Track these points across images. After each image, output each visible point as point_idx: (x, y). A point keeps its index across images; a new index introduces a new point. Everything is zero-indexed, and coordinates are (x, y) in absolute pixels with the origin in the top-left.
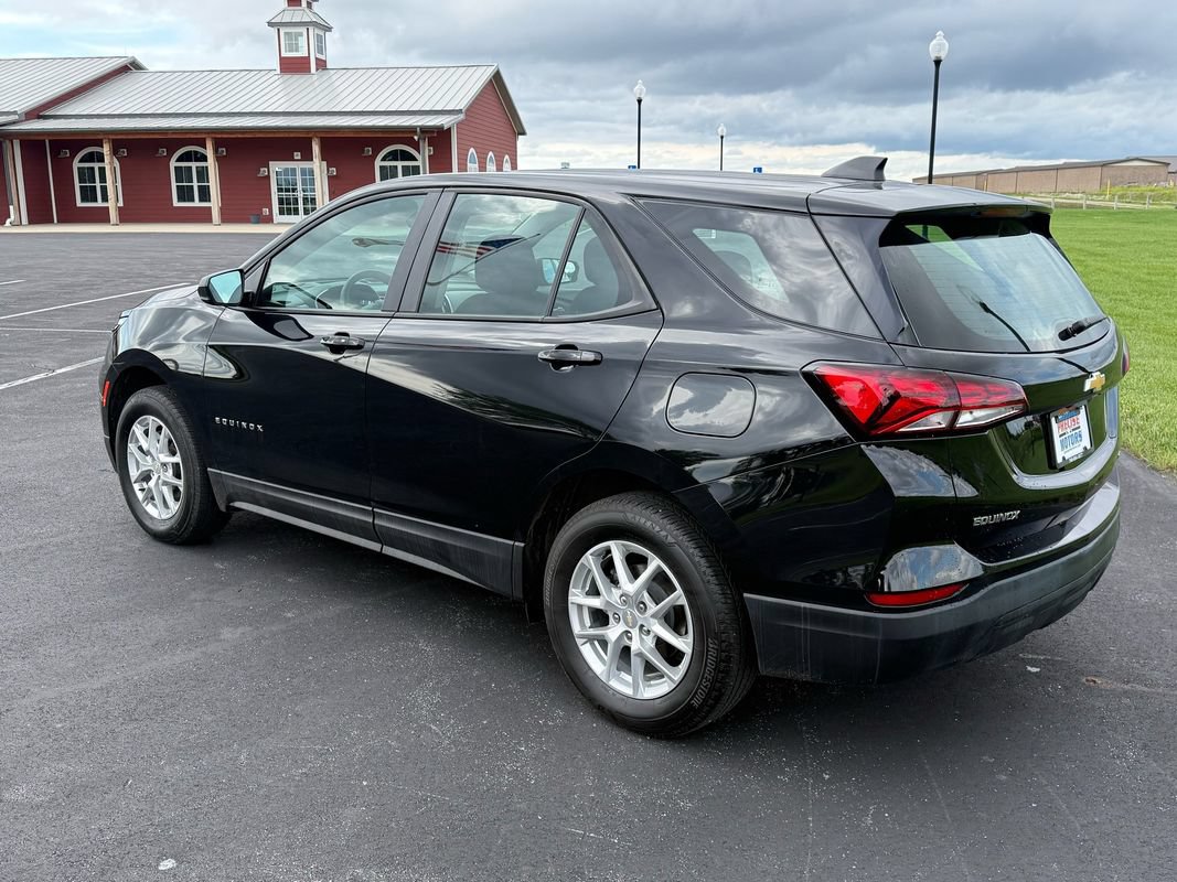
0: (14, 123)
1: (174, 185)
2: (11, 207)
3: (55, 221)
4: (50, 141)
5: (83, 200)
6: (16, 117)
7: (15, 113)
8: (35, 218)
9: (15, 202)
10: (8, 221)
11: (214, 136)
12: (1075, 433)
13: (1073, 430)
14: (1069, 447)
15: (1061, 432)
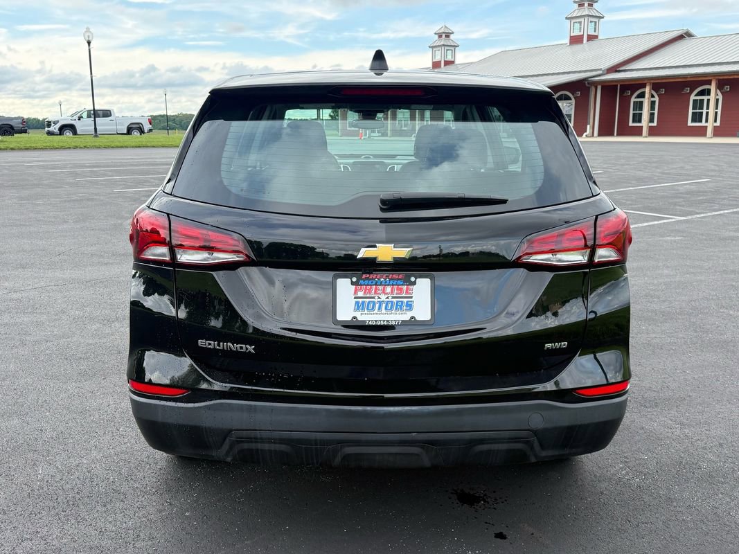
0: (599, 75)
1: (691, 111)
2: (588, 126)
3: (615, 134)
4: (620, 85)
5: (633, 121)
6: (601, 72)
7: (601, 69)
8: (602, 133)
9: (591, 123)
10: (585, 134)
11: (717, 78)
12: (398, 302)
13: (393, 298)
14: (376, 311)
15: (360, 294)
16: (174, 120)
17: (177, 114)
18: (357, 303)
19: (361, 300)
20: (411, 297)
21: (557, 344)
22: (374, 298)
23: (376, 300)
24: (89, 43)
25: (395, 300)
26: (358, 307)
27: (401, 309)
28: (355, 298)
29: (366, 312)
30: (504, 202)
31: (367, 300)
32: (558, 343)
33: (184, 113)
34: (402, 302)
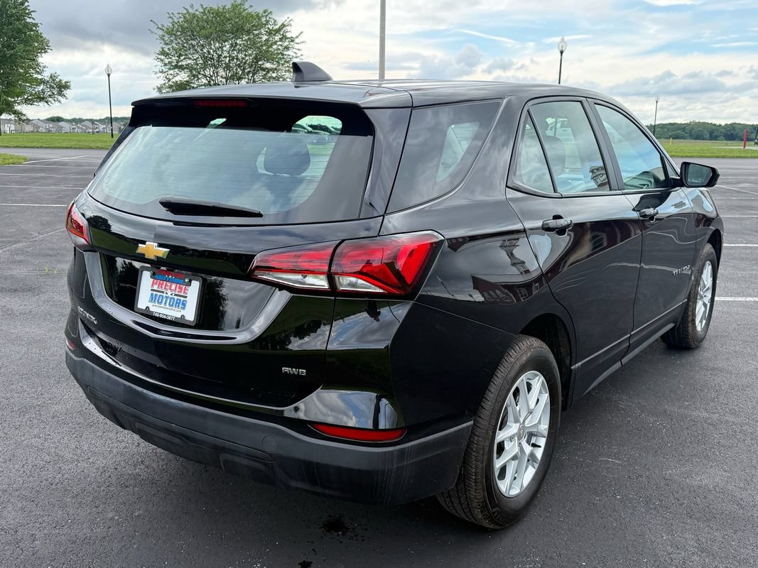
12: (178, 299)
13: (176, 295)
14: (162, 305)
15: (155, 287)
16: (685, 128)
17: (688, 122)
18: (152, 294)
19: (155, 293)
20: (186, 297)
21: (294, 369)
22: (163, 292)
23: (164, 295)
24: (562, 52)
25: (176, 297)
26: (153, 299)
27: (178, 306)
28: (152, 290)
29: (156, 304)
30: (259, 215)
31: (159, 294)
32: (296, 369)
33: (697, 121)
34: (180, 300)
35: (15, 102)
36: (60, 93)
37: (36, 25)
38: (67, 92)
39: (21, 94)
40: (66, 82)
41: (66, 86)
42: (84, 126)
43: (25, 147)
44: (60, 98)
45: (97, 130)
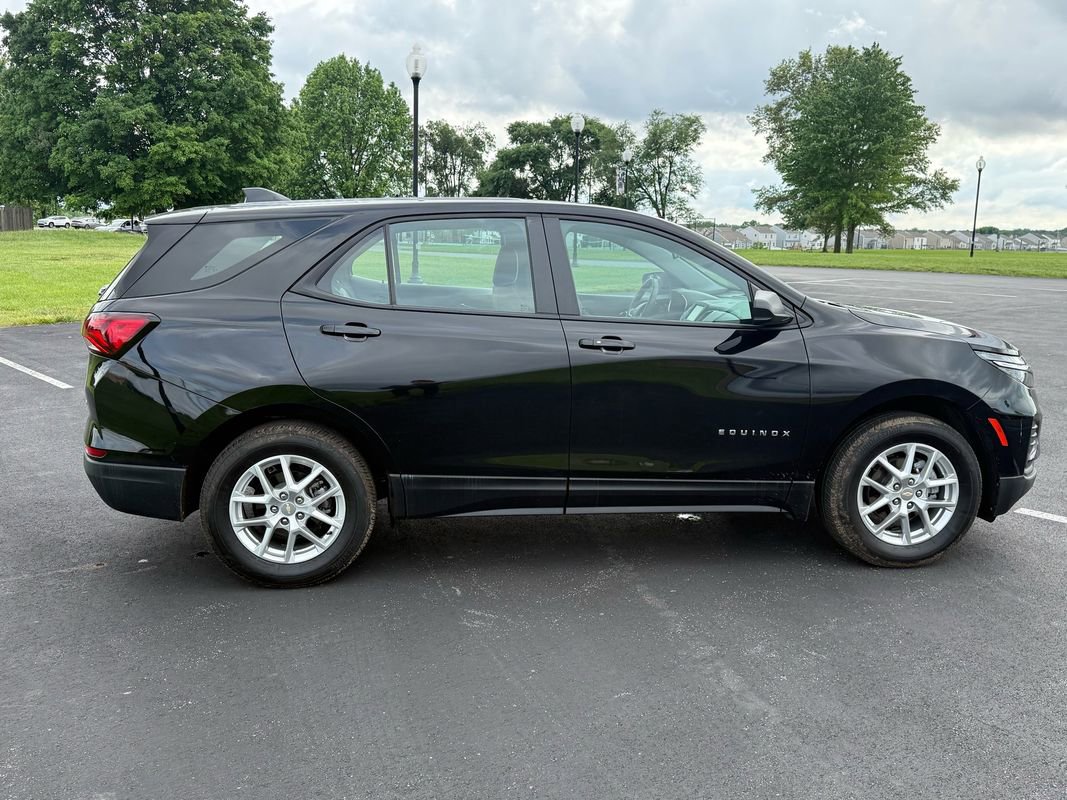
35: (881, 209)
36: (944, 196)
37: (921, 108)
38: (953, 195)
39: (891, 198)
40: (953, 181)
41: (953, 187)
42: (1025, 240)
43: (815, 267)
44: (943, 202)
45: (1043, 246)
